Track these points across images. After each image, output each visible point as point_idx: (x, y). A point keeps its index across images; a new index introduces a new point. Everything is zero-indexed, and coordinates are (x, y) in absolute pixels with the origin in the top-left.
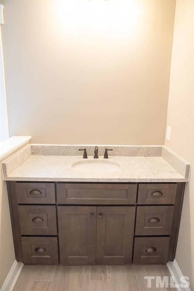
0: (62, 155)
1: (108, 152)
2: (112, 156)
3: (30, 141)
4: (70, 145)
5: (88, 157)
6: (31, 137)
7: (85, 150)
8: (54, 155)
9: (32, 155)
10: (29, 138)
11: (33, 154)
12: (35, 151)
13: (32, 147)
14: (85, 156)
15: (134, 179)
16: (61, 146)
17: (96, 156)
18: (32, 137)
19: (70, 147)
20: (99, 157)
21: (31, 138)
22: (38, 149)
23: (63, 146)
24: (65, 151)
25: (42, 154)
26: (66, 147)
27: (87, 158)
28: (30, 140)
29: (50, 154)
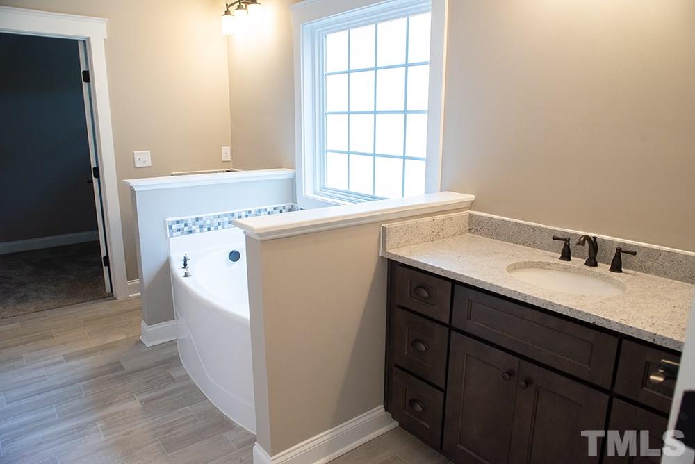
0: (523, 244)
1: (623, 256)
2: (639, 271)
3: (472, 205)
4: (542, 226)
5: (572, 258)
6: (474, 196)
7: (567, 240)
8: (507, 241)
9: (469, 232)
10: (471, 197)
11: (472, 231)
12: (476, 227)
13: (471, 216)
14: (566, 256)
15: (607, 320)
16: (523, 225)
17: (592, 262)
18: (475, 198)
19: (541, 230)
20: (599, 263)
21: (473, 199)
22: (480, 223)
23: (527, 226)
24: (530, 236)
25: (487, 235)
26: (533, 228)
27: (570, 260)
28: (472, 203)
29: (500, 238)
